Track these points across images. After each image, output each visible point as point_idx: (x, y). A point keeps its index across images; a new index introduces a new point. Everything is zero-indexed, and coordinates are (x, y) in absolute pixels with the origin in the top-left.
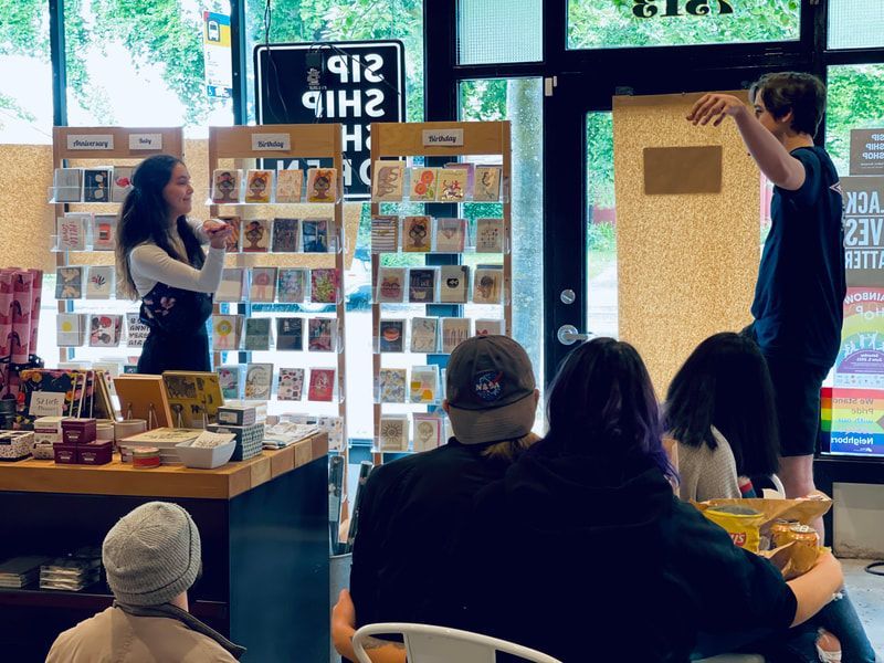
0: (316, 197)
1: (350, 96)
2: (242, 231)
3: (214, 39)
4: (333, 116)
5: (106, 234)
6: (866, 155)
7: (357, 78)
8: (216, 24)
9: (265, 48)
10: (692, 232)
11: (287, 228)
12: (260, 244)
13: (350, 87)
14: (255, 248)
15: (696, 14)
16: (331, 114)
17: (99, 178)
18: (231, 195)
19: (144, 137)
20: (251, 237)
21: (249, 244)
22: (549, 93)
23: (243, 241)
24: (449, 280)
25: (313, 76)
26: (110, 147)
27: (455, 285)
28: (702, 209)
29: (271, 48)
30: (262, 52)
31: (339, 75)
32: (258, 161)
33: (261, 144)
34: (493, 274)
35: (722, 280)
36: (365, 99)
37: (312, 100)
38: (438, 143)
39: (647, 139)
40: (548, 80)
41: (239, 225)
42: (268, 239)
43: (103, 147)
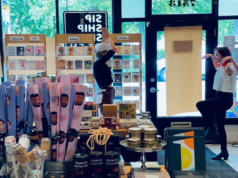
0: (88, 54)
1: (92, 26)
2: (66, 64)
3: (4, 8)
4: (87, 32)
5: (23, 65)
6: (227, 43)
7: (94, 21)
8: (4, 4)
9: (67, 12)
10: (185, 62)
11: (79, 63)
12: (71, 67)
13: (92, 24)
14: (70, 69)
15: (185, 6)
16: (86, 31)
17: (21, 49)
18: (63, 54)
19: (34, 37)
20: (69, 65)
21: (68, 67)
22: (148, 26)
23: (66, 67)
24: (126, 76)
25: (82, 20)
26: (24, 40)
27: (127, 78)
28: (188, 57)
29: (69, 12)
30: (66, 13)
31: (89, 20)
32: (65, 44)
33: (71, 39)
34: (137, 74)
35: (193, 75)
36: (96, 27)
37: (81, 27)
38: (121, 39)
39: (173, 38)
40: (147, 23)
41: (65, 62)
42: (74, 66)
43: (21, 40)
